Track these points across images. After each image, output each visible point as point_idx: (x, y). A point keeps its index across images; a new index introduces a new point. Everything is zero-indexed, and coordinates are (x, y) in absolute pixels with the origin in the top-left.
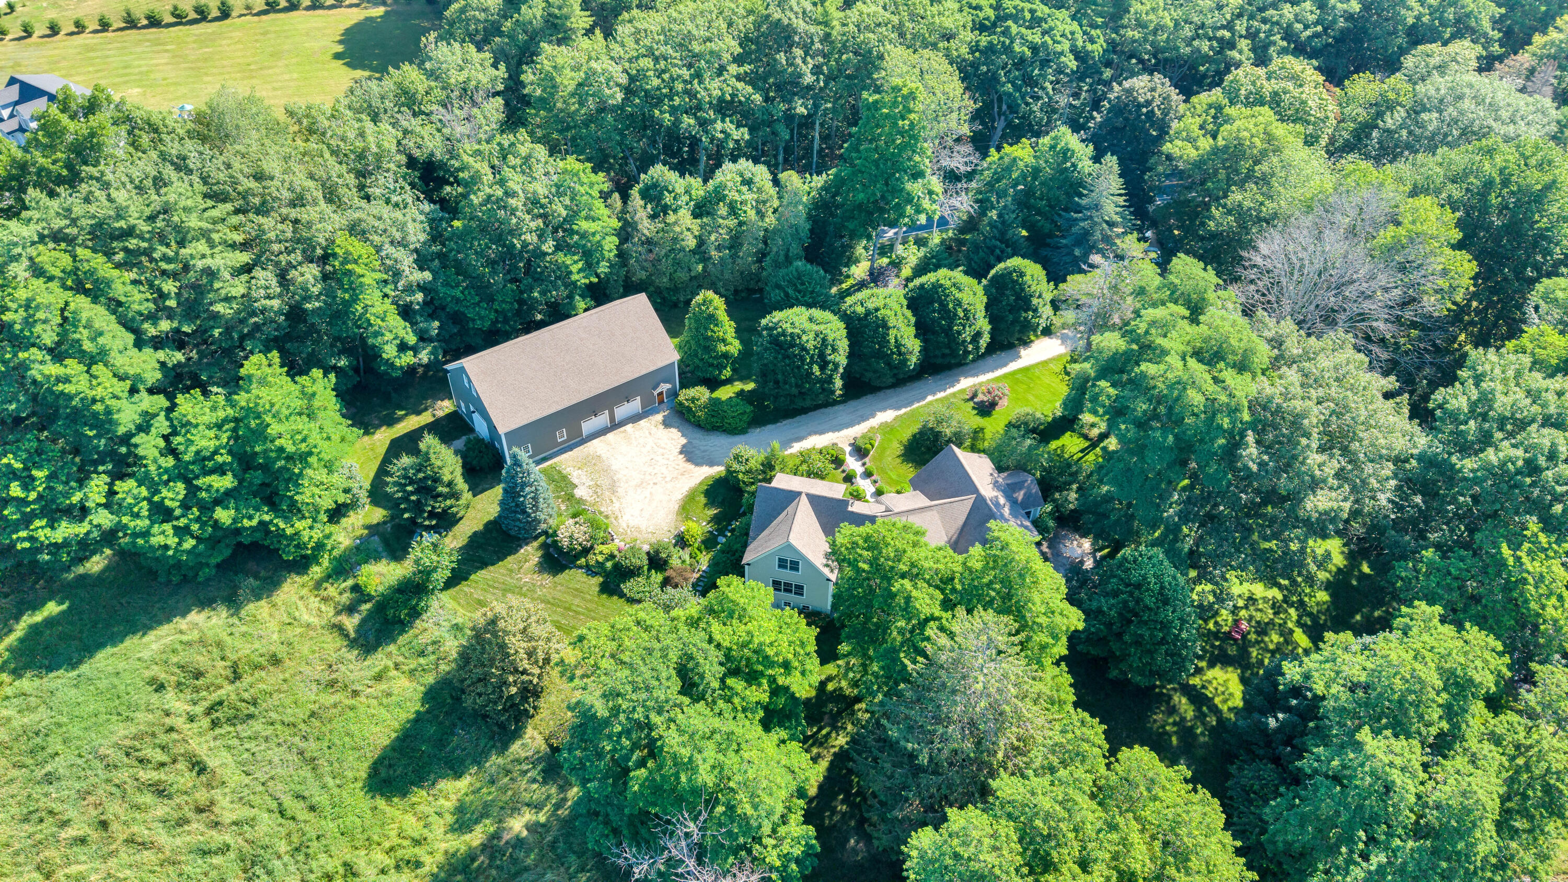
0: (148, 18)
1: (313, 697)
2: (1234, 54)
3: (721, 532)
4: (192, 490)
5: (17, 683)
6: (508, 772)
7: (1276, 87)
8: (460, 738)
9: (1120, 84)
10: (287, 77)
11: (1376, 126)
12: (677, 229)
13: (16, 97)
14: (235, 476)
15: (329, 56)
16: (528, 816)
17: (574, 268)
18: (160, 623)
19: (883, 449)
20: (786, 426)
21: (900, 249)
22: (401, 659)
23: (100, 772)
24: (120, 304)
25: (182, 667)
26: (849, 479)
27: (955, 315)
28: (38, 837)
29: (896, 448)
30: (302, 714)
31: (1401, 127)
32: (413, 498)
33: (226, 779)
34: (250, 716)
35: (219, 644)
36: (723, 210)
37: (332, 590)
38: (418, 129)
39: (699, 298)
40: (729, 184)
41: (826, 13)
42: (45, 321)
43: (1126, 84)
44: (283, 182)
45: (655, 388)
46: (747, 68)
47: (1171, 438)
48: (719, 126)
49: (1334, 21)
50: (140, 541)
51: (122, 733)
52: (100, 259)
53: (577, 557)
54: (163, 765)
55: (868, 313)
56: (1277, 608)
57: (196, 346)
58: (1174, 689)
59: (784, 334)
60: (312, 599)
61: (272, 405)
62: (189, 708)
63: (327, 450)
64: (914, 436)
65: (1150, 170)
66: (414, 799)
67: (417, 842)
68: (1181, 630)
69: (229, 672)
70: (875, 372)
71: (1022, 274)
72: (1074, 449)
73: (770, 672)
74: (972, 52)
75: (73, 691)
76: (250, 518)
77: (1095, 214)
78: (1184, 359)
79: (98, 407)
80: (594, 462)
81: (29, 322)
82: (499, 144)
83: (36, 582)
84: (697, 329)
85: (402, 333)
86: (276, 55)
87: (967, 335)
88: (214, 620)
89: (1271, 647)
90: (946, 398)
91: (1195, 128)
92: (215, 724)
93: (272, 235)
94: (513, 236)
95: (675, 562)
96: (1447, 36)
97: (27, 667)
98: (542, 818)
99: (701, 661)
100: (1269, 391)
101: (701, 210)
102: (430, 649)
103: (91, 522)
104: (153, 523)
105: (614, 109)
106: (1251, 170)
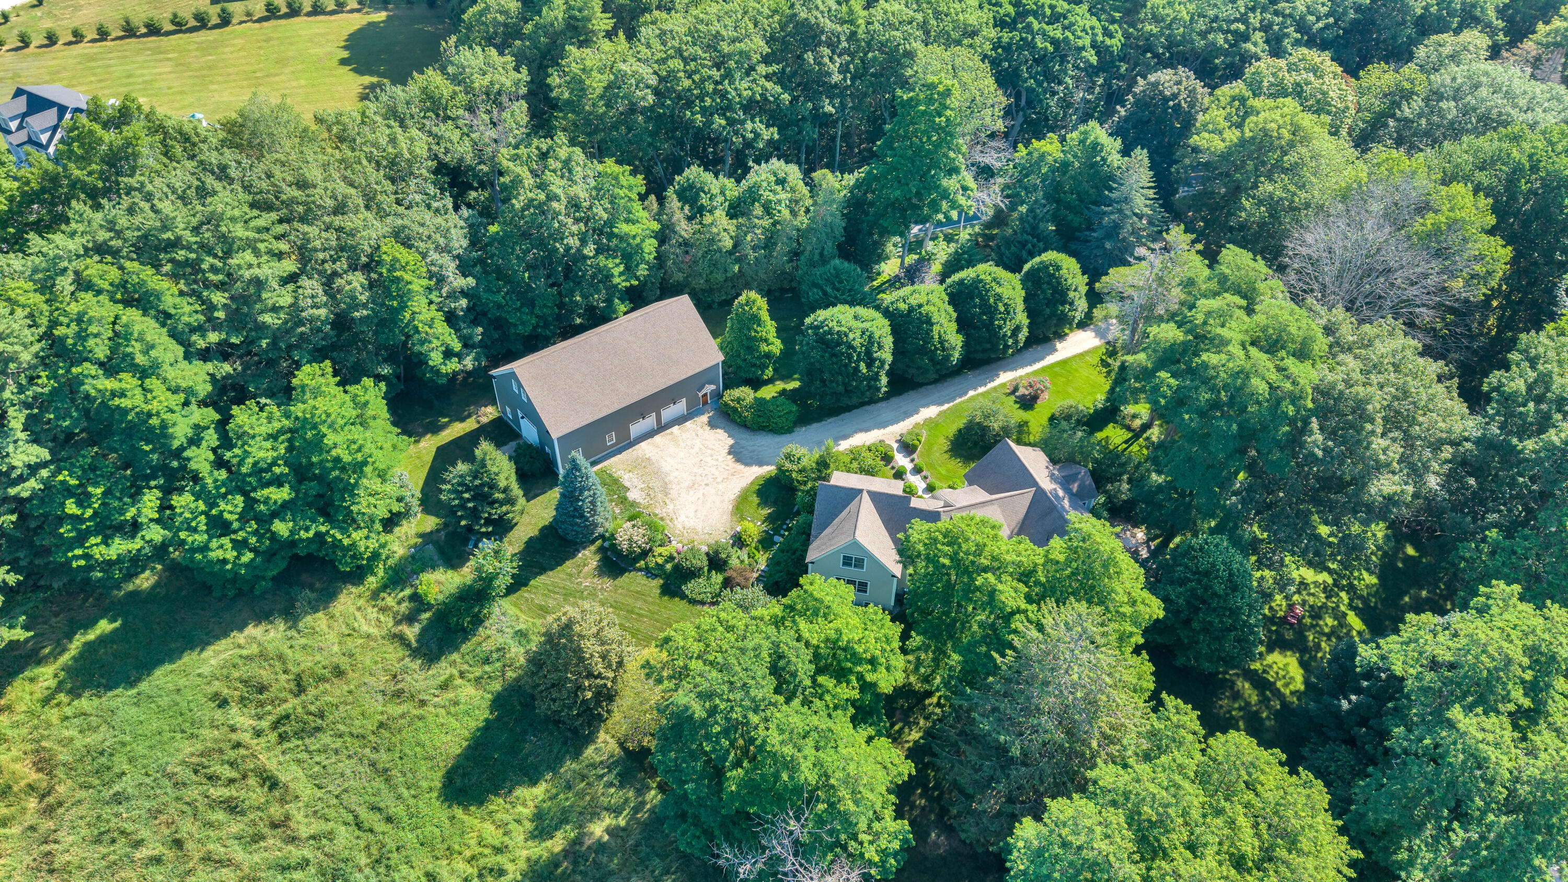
0: (147, 26)
1: (380, 708)
2: (1249, 46)
3: (777, 531)
4: (250, 502)
5: (76, 703)
6: (583, 777)
7: (1298, 79)
8: (532, 744)
9: (1145, 77)
10: (294, 84)
11: (1393, 116)
12: (715, 230)
13: (23, 109)
14: (291, 488)
15: (335, 63)
16: (608, 820)
17: (616, 272)
18: (218, 638)
19: (930, 446)
20: (831, 423)
21: (930, 246)
22: (466, 667)
23: (169, 790)
24: (168, 316)
25: (245, 682)
26: (899, 475)
27: (996, 309)
28: (112, 857)
29: (943, 444)
30: (371, 725)
31: (1420, 116)
32: (470, 505)
33: (299, 793)
34: (318, 729)
35: (281, 657)
36: (758, 210)
37: (390, 601)
38: (447, 134)
39: (742, 298)
40: (765, 184)
41: (851, 12)
42: (96, 336)
43: (1152, 78)
44: (326, 189)
45: (700, 390)
46: (775, 68)
47: (1235, 426)
48: (749, 126)
49: (1345, 13)
50: (198, 556)
51: (189, 750)
52: (149, 271)
53: (636, 560)
54: (232, 781)
55: (911, 309)
56: (1329, 592)
57: (240, 357)
58: (1237, 675)
59: (830, 332)
60: (370, 610)
61: (328, 415)
62: (254, 723)
63: (381, 459)
64: (960, 431)
65: (1176, 162)
66: (492, 807)
67: (498, 850)
68: (1249, 616)
69: (292, 685)
70: (919, 368)
71: (1058, 268)
72: (1118, 441)
73: (859, 669)
74: (994, 49)
75: (134, 710)
76: (307, 529)
77: (1124, 206)
78: (1244, 348)
79: (154, 421)
80: (643, 465)
81: (82, 336)
82: (538, 148)
83: (85, 600)
84: (740, 330)
85: (448, 340)
86: (282, 62)
87: (1007, 329)
88: (272, 634)
89: (1327, 630)
90: (987, 392)
91: (1221, 120)
92: (282, 738)
93: (317, 244)
94: (555, 240)
95: (734, 562)
96: (1455, 25)
97: (84, 687)
98: (622, 822)
99: (794, 659)
100: (1330, 377)
101: (736, 210)
102: (495, 656)
103: (143, 538)
104: (211, 538)
105: (644, 111)
106: (1279, 160)
